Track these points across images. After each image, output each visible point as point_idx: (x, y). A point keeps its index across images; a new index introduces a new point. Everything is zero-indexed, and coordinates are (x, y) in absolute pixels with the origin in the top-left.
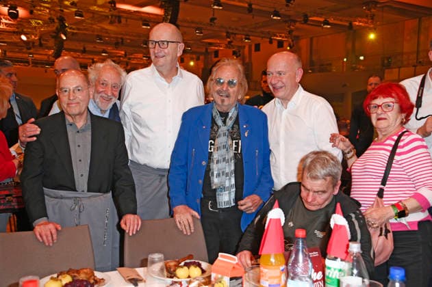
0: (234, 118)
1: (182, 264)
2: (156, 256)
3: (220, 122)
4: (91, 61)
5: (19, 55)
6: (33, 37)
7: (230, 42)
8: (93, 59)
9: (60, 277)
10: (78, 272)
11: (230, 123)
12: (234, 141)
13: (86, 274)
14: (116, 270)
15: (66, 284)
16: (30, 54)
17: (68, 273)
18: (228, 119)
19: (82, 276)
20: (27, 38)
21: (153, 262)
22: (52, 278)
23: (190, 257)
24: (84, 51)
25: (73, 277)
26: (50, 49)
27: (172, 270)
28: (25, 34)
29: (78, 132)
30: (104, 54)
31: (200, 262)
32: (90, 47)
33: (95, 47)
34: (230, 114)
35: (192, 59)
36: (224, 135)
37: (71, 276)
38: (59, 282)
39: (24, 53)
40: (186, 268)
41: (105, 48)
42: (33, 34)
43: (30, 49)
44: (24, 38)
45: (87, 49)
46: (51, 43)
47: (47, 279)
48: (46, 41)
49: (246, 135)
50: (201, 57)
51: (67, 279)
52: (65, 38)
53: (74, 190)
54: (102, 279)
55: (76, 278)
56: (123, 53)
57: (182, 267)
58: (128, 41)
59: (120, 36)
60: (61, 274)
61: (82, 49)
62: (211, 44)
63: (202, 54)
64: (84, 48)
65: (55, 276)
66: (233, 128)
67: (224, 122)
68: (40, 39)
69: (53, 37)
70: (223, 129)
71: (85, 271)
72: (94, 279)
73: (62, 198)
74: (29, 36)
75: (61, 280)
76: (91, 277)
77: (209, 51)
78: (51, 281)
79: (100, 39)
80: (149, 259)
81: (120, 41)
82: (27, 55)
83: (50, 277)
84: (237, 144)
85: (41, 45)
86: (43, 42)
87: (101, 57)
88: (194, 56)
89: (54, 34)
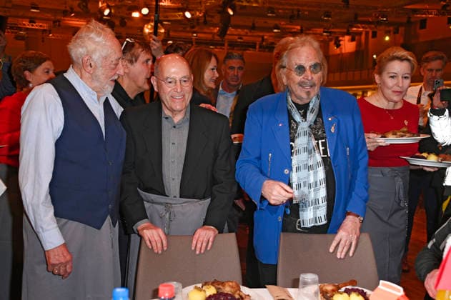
0: (316, 110)
1: (343, 289)
2: (309, 277)
3: (298, 118)
4: (261, 39)
5: (183, 35)
6: (198, 13)
7: (444, 7)
8: (263, 37)
9: (204, 288)
10: (223, 284)
11: (311, 117)
12: (320, 142)
13: (232, 287)
14: (265, 287)
15: (210, 297)
16: (194, 32)
17: (213, 284)
18: (309, 112)
19: (227, 290)
20: (192, 15)
21: (306, 284)
22: (196, 288)
23: (353, 282)
24: (253, 28)
25: (218, 289)
26: (215, 26)
27: (328, 295)
28: (189, 11)
29: (174, 127)
30: (275, 31)
31: (365, 290)
32: (260, 22)
33: (266, 22)
34: (311, 105)
35: (388, 33)
36: (305, 134)
37: (216, 288)
38: (203, 292)
39: (188, 32)
40: (346, 295)
41: (277, 22)
42: (198, 10)
43: (193, 27)
44: (188, 15)
45: (256, 25)
46: (217, 19)
47: (191, 288)
48: (212, 17)
49: (332, 130)
50: (401, 29)
51: (211, 291)
52: (231, 13)
53: (163, 194)
54: (248, 295)
55: (220, 291)
56: (299, 28)
57: (341, 293)
58: (306, 13)
59: (296, 7)
60: (206, 284)
61: (251, 24)
62: (415, 11)
63: (401, 25)
64: (254, 24)
65: (200, 285)
66: (315, 122)
67: (304, 116)
68: (204, 16)
69: (219, 12)
70: (304, 126)
71: (231, 284)
72: (239, 295)
73: (153, 203)
74: (193, 12)
75: (205, 291)
76: (236, 291)
77: (412, 20)
78: (196, 290)
79: (273, 13)
80: (301, 278)
81: (296, 13)
82: (190, 35)
83: (194, 286)
84: (324, 144)
85: (205, 22)
86: (208, 19)
87: (273, 34)
88: (391, 28)
89: (220, 9)
